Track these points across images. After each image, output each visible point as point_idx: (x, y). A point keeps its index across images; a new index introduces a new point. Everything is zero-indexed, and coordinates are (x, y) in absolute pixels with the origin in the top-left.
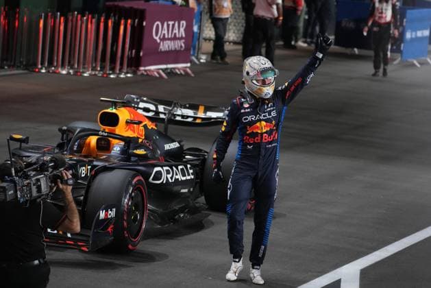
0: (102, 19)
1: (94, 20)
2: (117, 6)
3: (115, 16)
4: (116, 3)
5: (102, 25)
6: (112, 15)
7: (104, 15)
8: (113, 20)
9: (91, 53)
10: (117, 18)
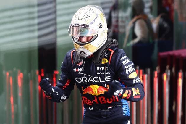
0: (156, 74)
1: (146, 76)
2: (172, 57)
3: (171, 69)
4: (171, 53)
5: (156, 81)
6: (168, 67)
7: (158, 68)
8: (169, 74)
9: (146, 115)
10: (173, 70)
